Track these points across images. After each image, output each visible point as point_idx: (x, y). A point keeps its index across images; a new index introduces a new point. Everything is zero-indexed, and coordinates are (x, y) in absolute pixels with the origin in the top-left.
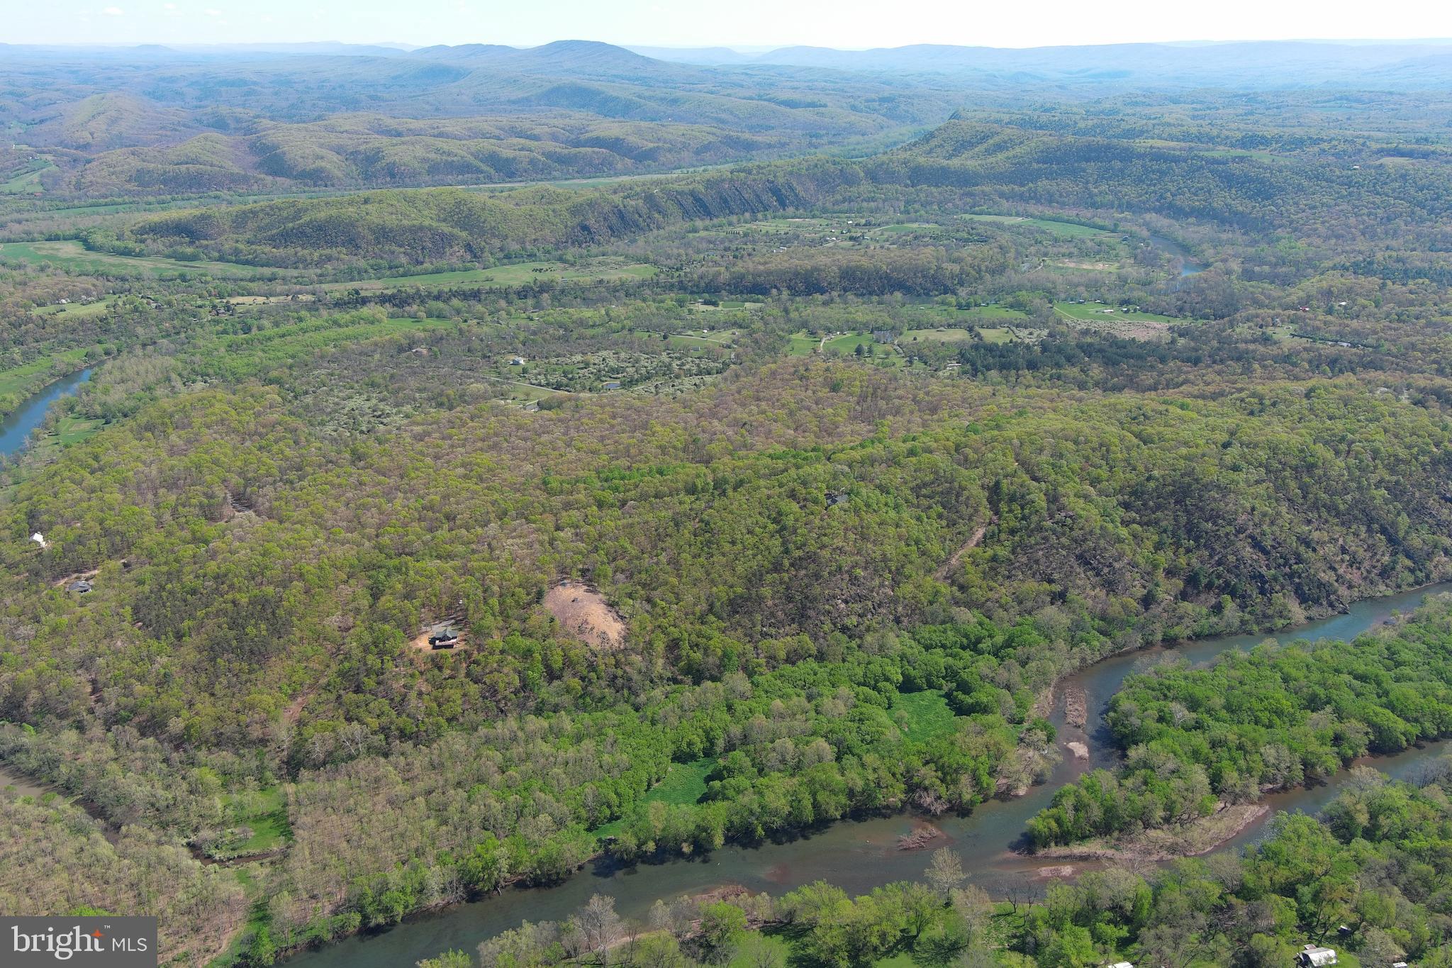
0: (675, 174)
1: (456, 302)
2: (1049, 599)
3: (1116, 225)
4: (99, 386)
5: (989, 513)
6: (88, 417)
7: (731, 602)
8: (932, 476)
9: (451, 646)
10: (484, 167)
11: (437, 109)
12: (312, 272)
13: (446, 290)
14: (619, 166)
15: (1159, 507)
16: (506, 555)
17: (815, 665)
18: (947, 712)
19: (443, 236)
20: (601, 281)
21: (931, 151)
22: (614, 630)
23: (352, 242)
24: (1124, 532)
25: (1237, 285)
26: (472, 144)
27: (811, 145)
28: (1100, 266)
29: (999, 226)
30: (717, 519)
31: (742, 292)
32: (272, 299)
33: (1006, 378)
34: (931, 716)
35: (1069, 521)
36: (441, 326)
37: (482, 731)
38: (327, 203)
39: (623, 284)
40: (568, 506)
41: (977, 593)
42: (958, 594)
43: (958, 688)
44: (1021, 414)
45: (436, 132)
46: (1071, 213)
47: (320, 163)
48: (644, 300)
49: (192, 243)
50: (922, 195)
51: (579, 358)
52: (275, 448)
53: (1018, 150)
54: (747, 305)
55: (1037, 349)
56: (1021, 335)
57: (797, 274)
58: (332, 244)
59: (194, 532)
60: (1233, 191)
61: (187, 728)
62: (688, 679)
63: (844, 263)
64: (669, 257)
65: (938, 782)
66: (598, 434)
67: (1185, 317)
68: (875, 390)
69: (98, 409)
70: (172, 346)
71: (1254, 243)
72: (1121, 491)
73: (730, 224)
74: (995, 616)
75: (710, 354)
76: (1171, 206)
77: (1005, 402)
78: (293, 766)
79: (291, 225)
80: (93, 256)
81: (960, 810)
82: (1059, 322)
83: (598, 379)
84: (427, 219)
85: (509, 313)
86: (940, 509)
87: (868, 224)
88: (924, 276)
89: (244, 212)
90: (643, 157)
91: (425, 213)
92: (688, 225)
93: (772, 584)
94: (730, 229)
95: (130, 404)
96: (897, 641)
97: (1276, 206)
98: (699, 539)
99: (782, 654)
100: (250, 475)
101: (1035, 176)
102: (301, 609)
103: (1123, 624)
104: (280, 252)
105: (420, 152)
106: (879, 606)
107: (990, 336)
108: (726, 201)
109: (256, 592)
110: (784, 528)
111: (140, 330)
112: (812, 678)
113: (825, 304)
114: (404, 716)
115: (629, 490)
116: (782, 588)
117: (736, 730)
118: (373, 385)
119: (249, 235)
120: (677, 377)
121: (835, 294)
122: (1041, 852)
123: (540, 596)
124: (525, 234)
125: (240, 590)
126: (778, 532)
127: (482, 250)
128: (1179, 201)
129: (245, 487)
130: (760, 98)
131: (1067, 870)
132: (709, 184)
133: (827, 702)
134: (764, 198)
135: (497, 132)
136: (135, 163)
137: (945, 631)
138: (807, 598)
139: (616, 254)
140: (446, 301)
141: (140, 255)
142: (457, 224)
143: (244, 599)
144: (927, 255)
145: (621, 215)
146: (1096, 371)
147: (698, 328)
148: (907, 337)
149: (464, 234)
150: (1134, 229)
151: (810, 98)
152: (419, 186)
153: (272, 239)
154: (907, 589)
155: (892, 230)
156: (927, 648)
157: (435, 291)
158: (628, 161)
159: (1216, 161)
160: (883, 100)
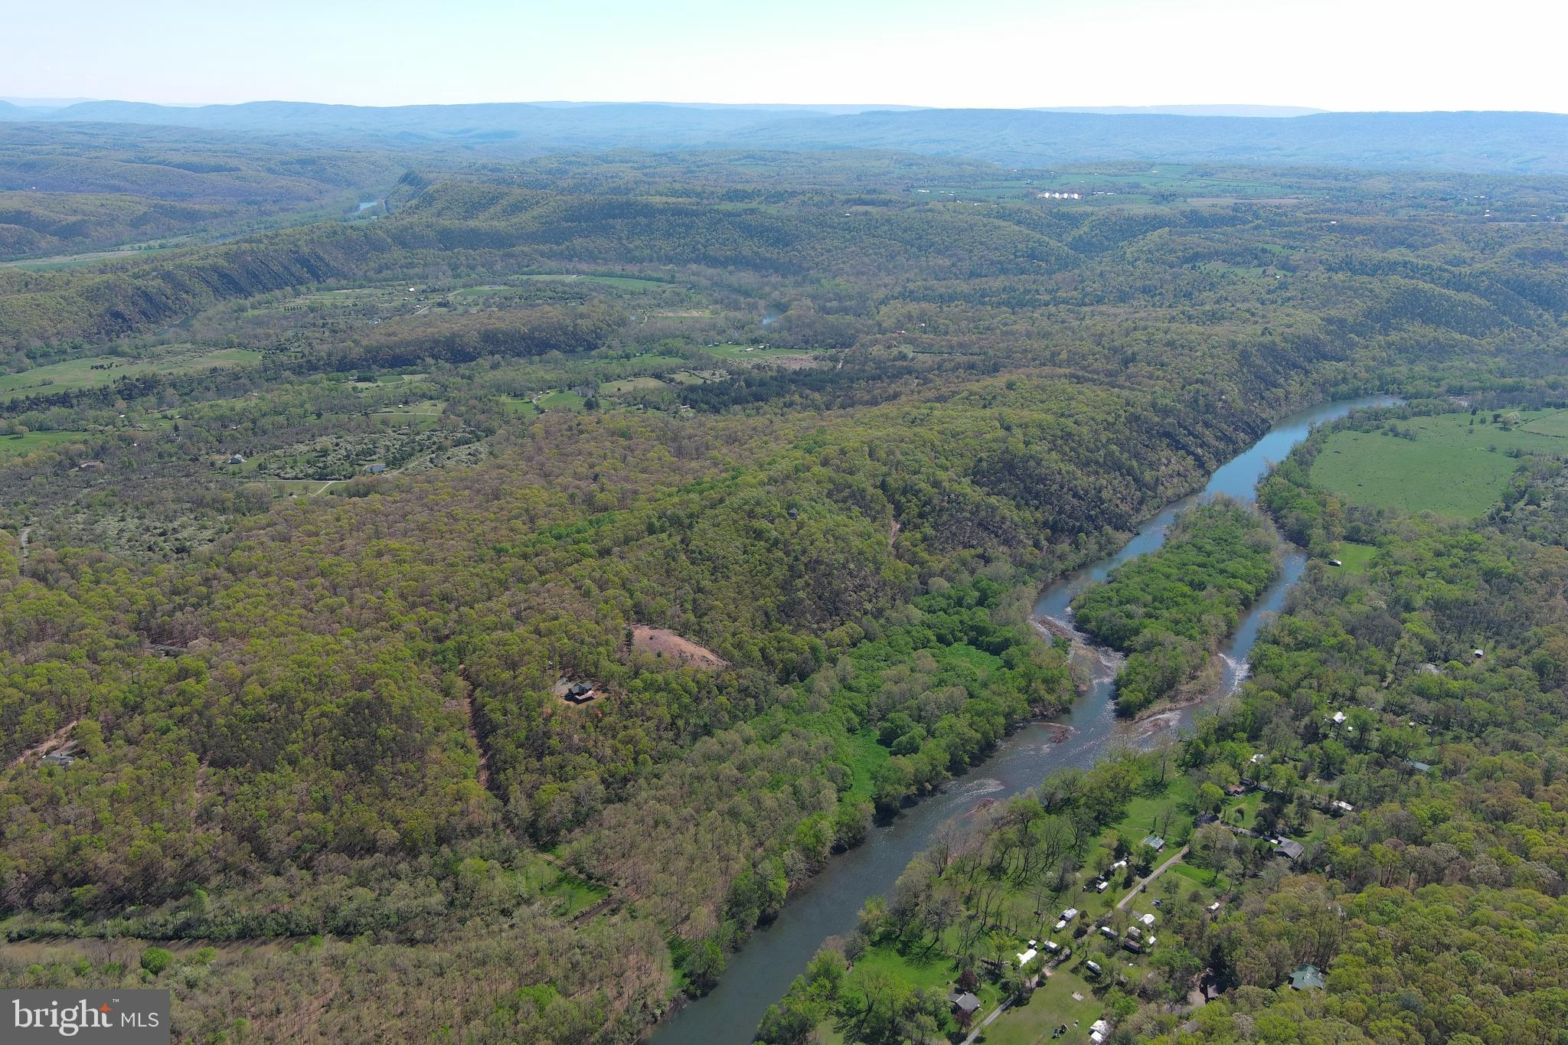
1: (53, 410)
7: (781, 609)
8: (832, 485)
13: (22, 398)
14: (44, 244)
18: (985, 654)
22: (707, 653)
24: (993, 501)
25: (829, 319)
28: (695, 314)
29: (563, 284)
30: (706, 547)
34: (976, 659)
35: (962, 498)
41: (935, 566)
43: (979, 635)
46: (618, 269)
50: (463, 259)
54: (407, 377)
55: (739, 385)
56: (705, 376)
60: (756, 240)
61: (406, 835)
62: (796, 677)
65: (1044, 692)
67: (816, 348)
71: (801, 284)
72: (966, 473)
73: (278, 300)
74: (958, 580)
76: (707, 257)
78: (534, 837)
81: (1064, 709)
82: (722, 362)
86: (859, 509)
87: (431, 291)
88: (565, 334)
90: (68, 233)
92: (230, 304)
93: (802, 588)
94: (284, 305)
96: (916, 611)
97: (797, 251)
101: (568, 235)
107: (683, 379)
108: (255, 276)
109: (340, 700)
112: (882, 653)
113: (495, 367)
122: (1137, 717)
124: (42, 327)
125: (319, 703)
126: (773, 546)
130: (144, 161)
132: (230, 257)
134: (293, 270)
139: (177, 341)
140: (36, 409)
143: (336, 710)
144: (554, 313)
147: (388, 403)
148: (610, 389)
150: (691, 278)
151: (213, 162)
155: (468, 294)
156: (934, 613)
158: (53, 239)
159: (729, 214)
160: (303, 162)
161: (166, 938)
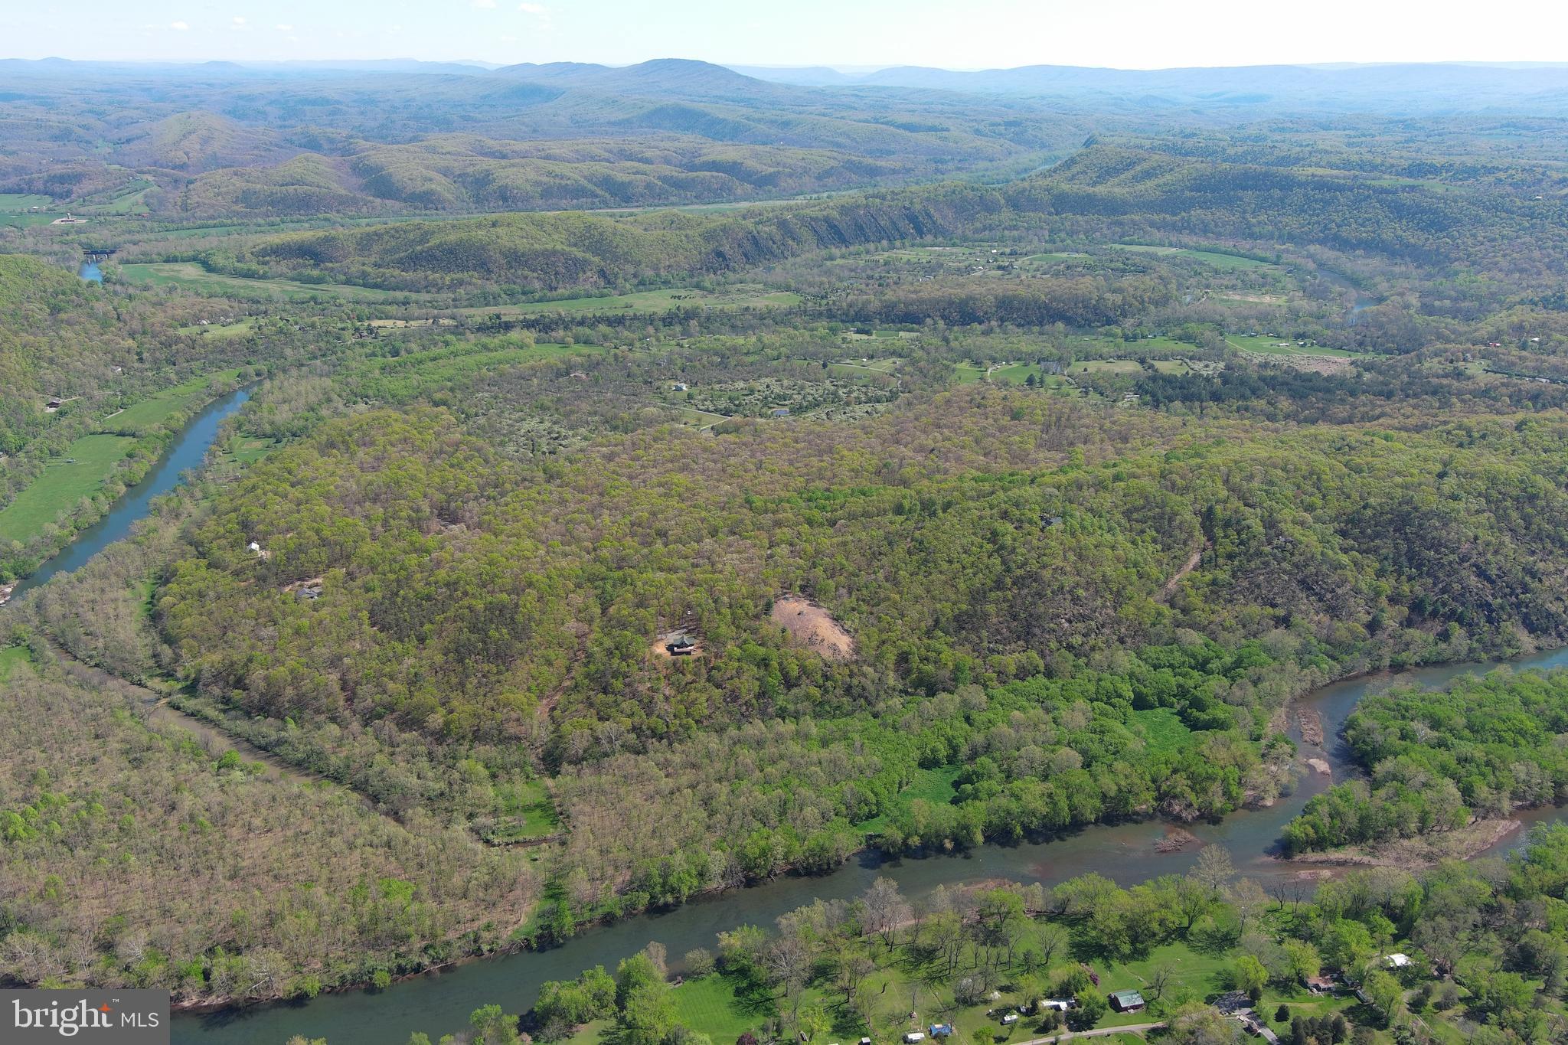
0: (800, 200)
1: (603, 328)
2: (1272, 623)
3: (1278, 257)
4: (265, 406)
5: (1204, 539)
6: (257, 437)
7: (956, 619)
8: (1142, 502)
9: (688, 653)
10: (599, 192)
11: (535, 131)
12: (446, 296)
13: (590, 315)
14: (739, 191)
15: (1377, 535)
16: (728, 568)
17: (1045, 681)
18: (1182, 728)
19: (576, 261)
20: (747, 309)
21: (1073, 178)
22: (844, 643)
23: (484, 266)
24: (1344, 559)
25: (1419, 320)
26: (586, 167)
27: (937, 171)
28: (1267, 299)
29: (1154, 257)
30: (931, 538)
31: (893, 322)
32: (412, 323)
33: (1191, 409)
34: (1167, 732)
35: (1289, 546)
36: (596, 352)
37: (732, 732)
38: (453, 226)
39: (770, 312)
40: (778, 524)
41: (1202, 617)
42: (1180, 616)
43: (1191, 706)
44: (1218, 443)
45: (543, 154)
46: (1227, 244)
47: (428, 186)
48: (795, 328)
49: (316, 265)
50: (1068, 224)
51: (741, 385)
52: (467, 466)
53: (1168, 177)
54: (901, 334)
55: (1217, 381)
56: (1196, 367)
57: (951, 303)
58: (464, 268)
59: (412, 543)
60: (1404, 222)
61: (447, 724)
62: (922, 691)
63: (1000, 292)
64: (811, 285)
65: (1188, 790)
66: (785, 457)
67: (1366, 352)
68: (1059, 419)
69: (268, 428)
70: (326, 367)
71: (1429, 277)
72: (1336, 519)
73: (868, 252)
74: (1221, 639)
75: (876, 382)
76: (1336, 238)
77: (1199, 432)
78: (552, 762)
79: (419, 248)
80: (214, 277)
81: (1211, 817)
82: (1235, 354)
83: (766, 405)
84: (557, 242)
85: (658, 340)
86: (1154, 534)
87: (1013, 253)
88: (1085, 307)
89: (368, 234)
90: (763, 183)
91: (556, 237)
92: (824, 253)
93: (997, 602)
94: (868, 257)
95: (299, 424)
96: (1125, 660)
97: (1453, 238)
98: (915, 557)
99: (1012, 669)
100: (451, 491)
101: (1188, 205)
102: (537, 615)
103: (1348, 649)
104: (409, 276)
105: (532, 175)
106: (1103, 626)
107: (1165, 367)
108: (861, 228)
109: (489, 599)
110: (1002, 547)
111: (288, 352)
112: (1045, 693)
113: (984, 333)
114: (654, 718)
115: (836, 510)
116: (1005, 605)
117: (979, 738)
118: (543, 408)
119: (373, 259)
120: (848, 404)
121: (994, 323)
122: (1297, 858)
123: (768, 608)
124: (659, 260)
125: (474, 596)
126: (997, 551)
127: (616, 276)
128: (1345, 232)
129: (449, 503)
130: (876, 121)
131: (1326, 873)
132: (844, 210)
133: (1064, 714)
134: (900, 225)
135: (607, 155)
136: (239, 184)
137: (1171, 652)
138: (1031, 615)
139: (754, 281)
140: (592, 326)
141: (263, 277)
142: (588, 249)
143: (480, 606)
144: (1087, 285)
145: (755, 241)
146: (1285, 404)
147: (856, 356)
148: (1078, 368)
149: (597, 259)
150: (1299, 261)
151: (930, 121)
152: (533, 210)
153: (400, 262)
154: (1129, 610)
155: (1040, 259)
156: (1156, 667)
157: (579, 316)
158: (748, 187)
159: (1384, 191)
160: (1009, 124)
161: (260, 748)
